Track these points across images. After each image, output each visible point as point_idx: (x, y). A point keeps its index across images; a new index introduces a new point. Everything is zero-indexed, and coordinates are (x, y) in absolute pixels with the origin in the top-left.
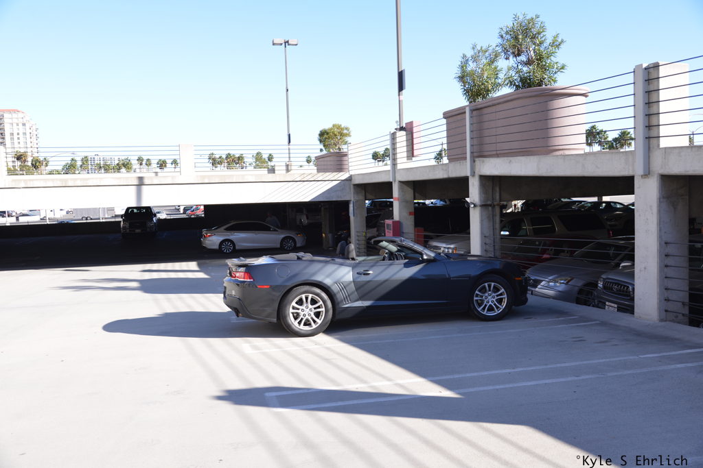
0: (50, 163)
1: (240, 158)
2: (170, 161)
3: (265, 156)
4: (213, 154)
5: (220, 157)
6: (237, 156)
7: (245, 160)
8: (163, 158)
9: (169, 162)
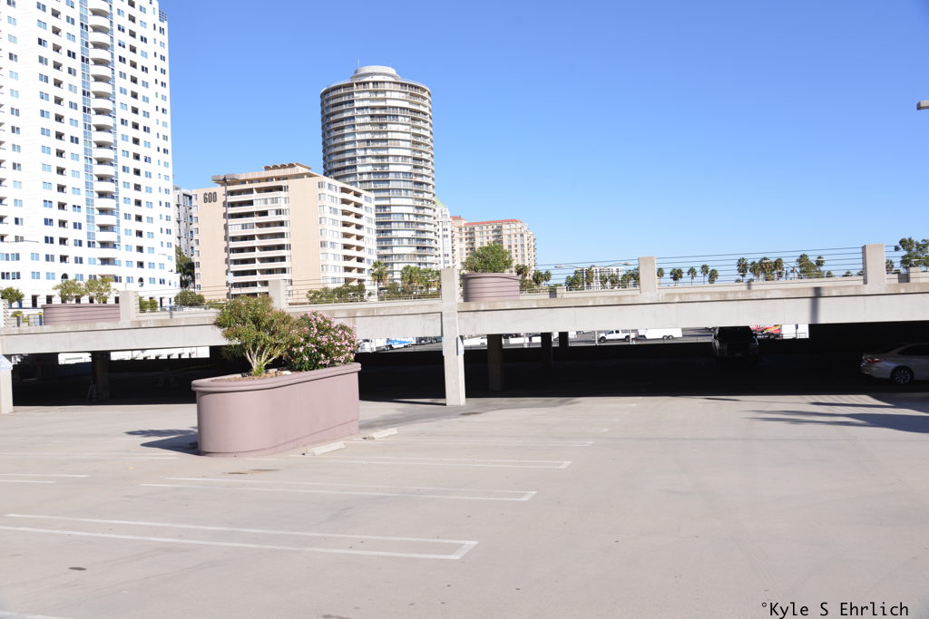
0: (553, 277)
1: (778, 264)
2: (687, 270)
3: (813, 259)
4: (743, 259)
5: (753, 263)
6: (773, 260)
7: (785, 265)
8: (677, 266)
9: (685, 270)
